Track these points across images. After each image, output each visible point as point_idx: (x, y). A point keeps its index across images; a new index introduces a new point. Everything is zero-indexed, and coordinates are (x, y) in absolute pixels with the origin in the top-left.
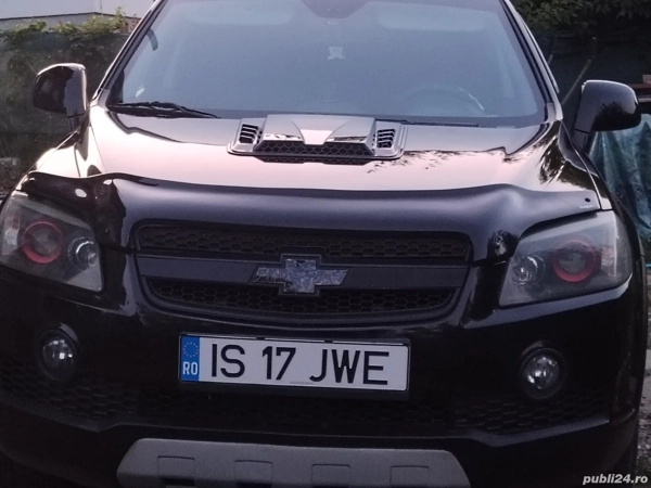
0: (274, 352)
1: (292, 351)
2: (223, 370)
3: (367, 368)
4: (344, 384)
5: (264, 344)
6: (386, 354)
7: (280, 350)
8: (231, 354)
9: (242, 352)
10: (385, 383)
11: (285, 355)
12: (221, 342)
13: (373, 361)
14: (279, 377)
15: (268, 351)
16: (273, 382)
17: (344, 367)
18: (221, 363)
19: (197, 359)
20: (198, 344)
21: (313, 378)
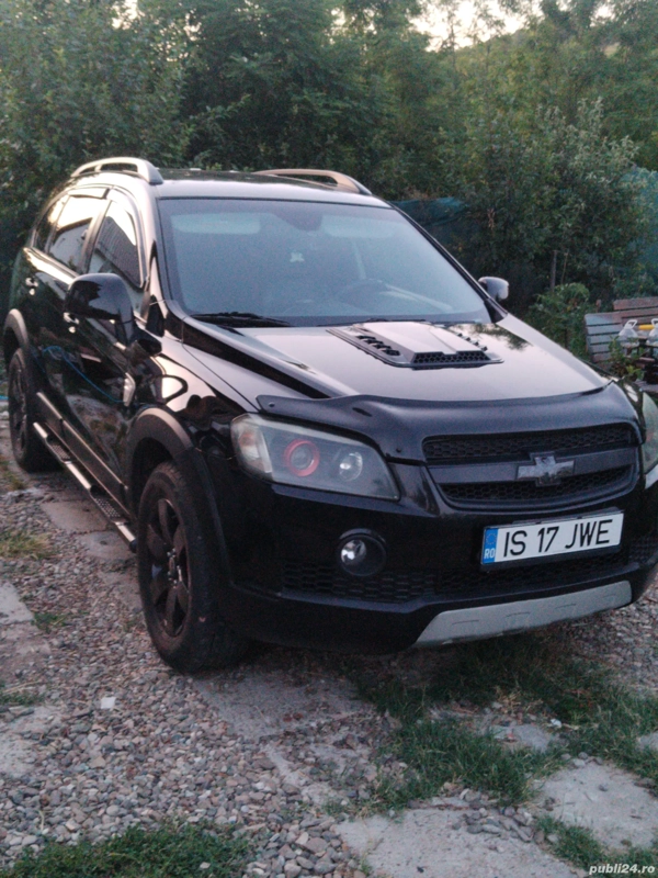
0: (546, 531)
1: (557, 529)
2: (512, 551)
3: (600, 532)
4: (585, 547)
5: (539, 527)
6: (610, 521)
7: (550, 529)
8: (519, 538)
9: (525, 534)
10: (607, 541)
11: (552, 532)
12: (512, 530)
13: (604, 527)
14: (547, 550)
15: (542, 532)
16: (543, 554)
17: (586, 535)
18: (511, 546)
19: (494, 546)
20: (496, 534)
21: (568, 547)
